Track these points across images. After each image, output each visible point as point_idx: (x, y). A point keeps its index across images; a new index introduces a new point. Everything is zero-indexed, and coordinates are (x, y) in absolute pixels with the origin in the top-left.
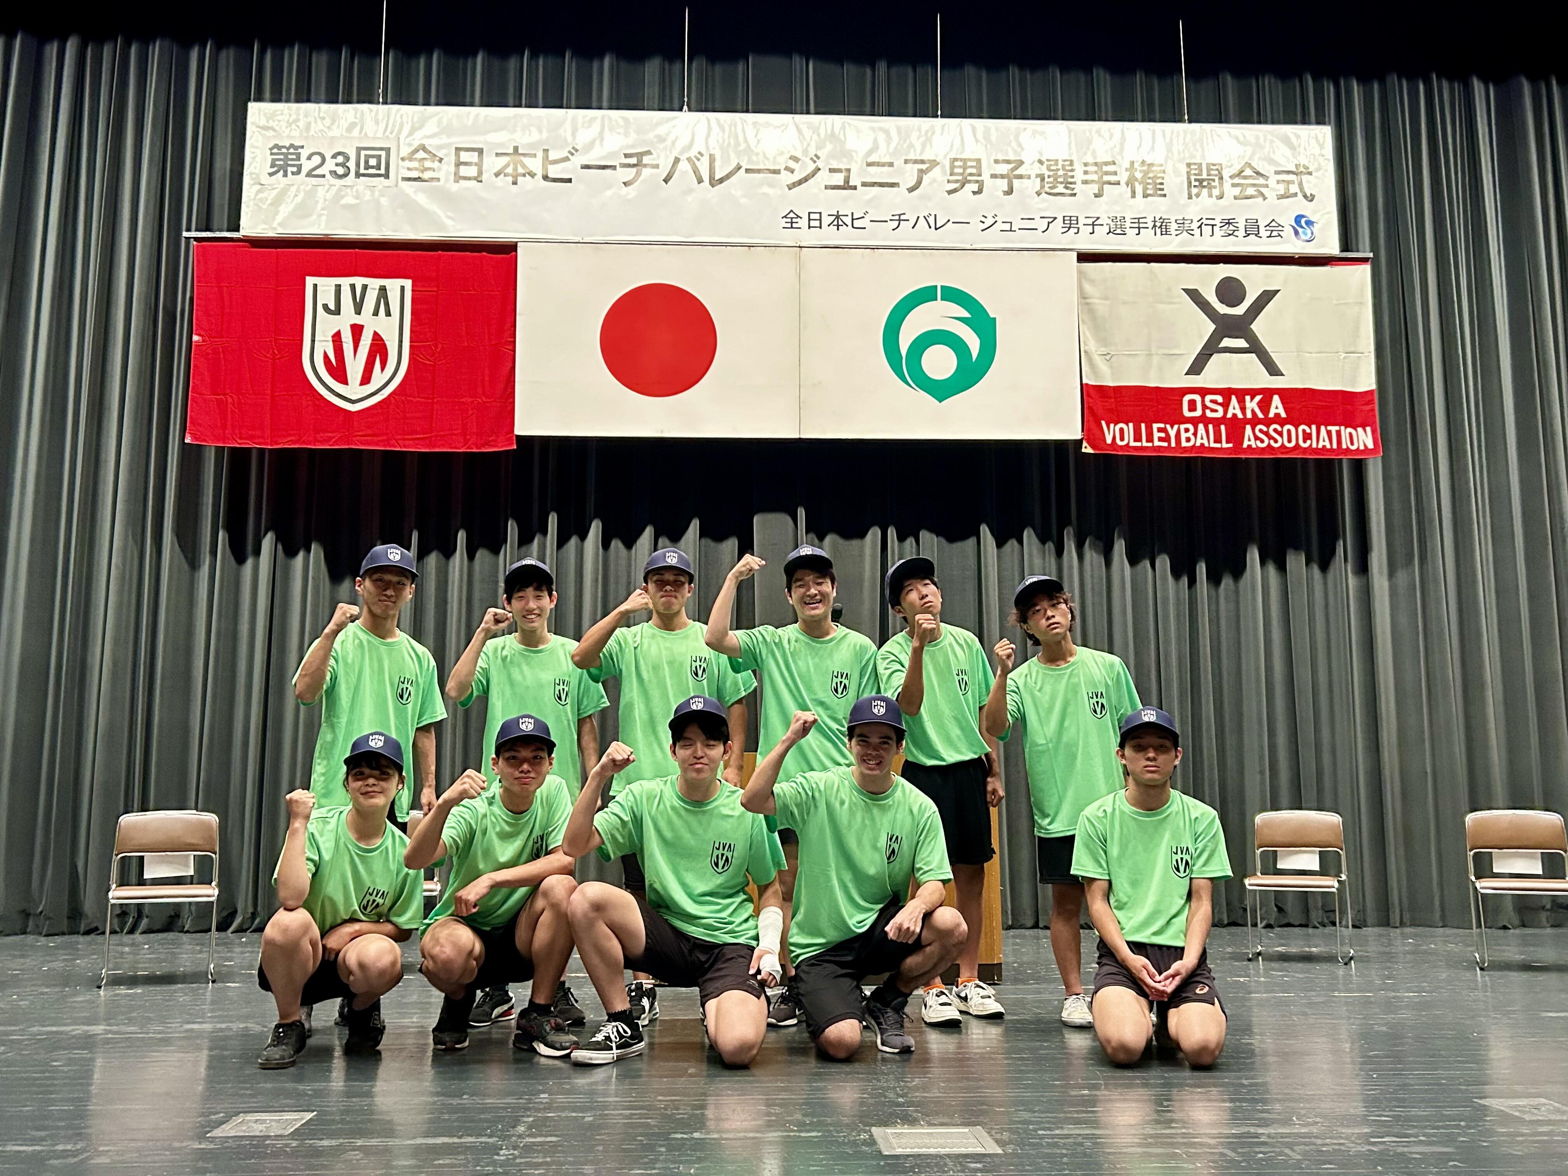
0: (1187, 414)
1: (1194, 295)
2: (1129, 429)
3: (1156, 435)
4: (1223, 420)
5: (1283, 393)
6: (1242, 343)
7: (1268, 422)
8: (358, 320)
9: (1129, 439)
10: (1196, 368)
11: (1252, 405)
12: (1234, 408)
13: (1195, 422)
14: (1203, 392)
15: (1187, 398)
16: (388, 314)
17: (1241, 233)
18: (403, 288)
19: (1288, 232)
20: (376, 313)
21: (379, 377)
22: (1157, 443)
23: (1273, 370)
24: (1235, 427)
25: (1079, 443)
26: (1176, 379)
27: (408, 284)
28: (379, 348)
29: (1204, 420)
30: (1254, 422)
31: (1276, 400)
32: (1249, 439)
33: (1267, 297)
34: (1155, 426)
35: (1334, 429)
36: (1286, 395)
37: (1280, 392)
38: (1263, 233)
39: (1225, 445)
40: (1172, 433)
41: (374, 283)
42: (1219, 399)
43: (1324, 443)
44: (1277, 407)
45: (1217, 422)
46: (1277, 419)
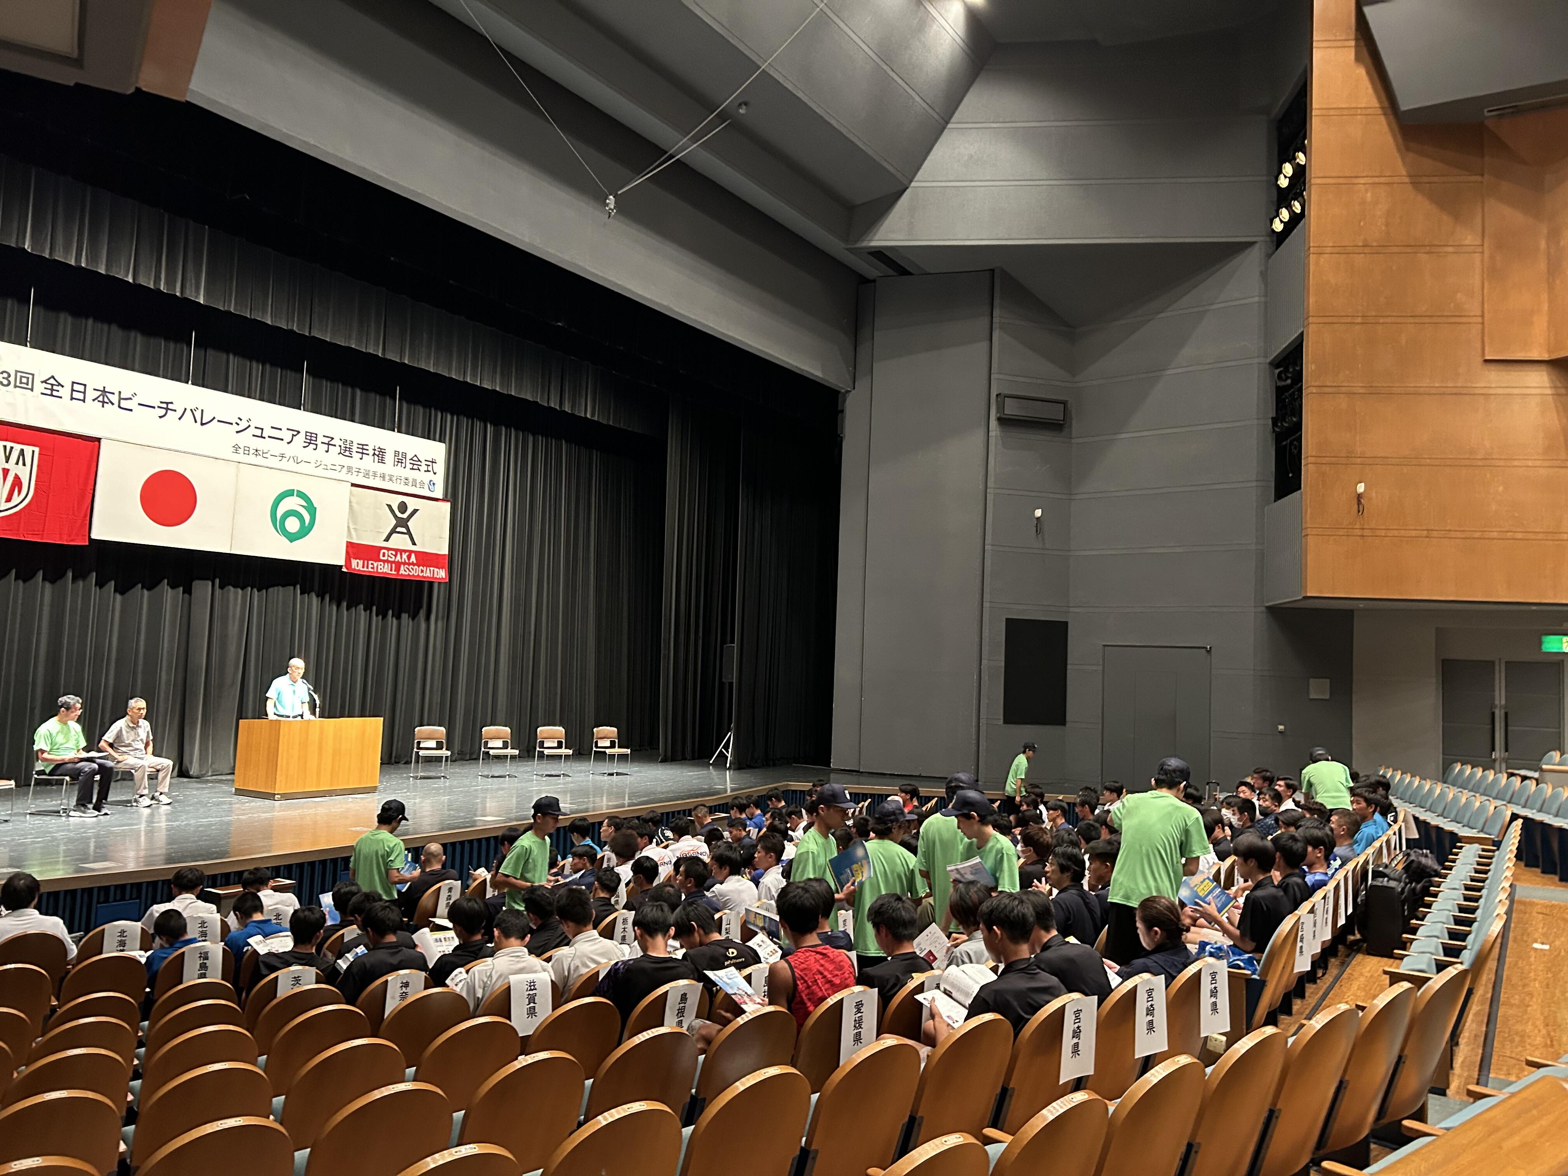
0: (382, 558)
1: (389, 506)
2: (361, 562)
3: (370, 566)
4: (394, 562)
5: (416, 553)
6: (404, 530)
7: (409, 564)
8: (7, 466)
9: (360, 568)
10: (387, 539)
11: (405, 556)
12: (398, 558)
13: (384, 561)
14: (388, 549)
15: (383, 551)
16: (24, 464)
17: (410, 484)
18: (33, 452)
19: (426, 487)
20: (17, 463)
21: (16, 499)
22: (370, 570)
23: (414, 544)
24: (398, 565)
25: (341, 567)
26: (378, 541)
27: (37, 450)
28: (17, 482)
29: (387, 561)
30: (405, 564)
31: (413, 556)
32: (402, 572)
33: (415, 511)
34: (370, 562)
35: (432, 569)
36: (417, 553)
37: (415, 552)
38: (418, 486)
39: (393, 572)
40: (375, 564)
41: (18, 447)
42: (394, 553)
43: (428, 574)
44: (413, 559)
45: (392, 562)
46: (413, 564)
